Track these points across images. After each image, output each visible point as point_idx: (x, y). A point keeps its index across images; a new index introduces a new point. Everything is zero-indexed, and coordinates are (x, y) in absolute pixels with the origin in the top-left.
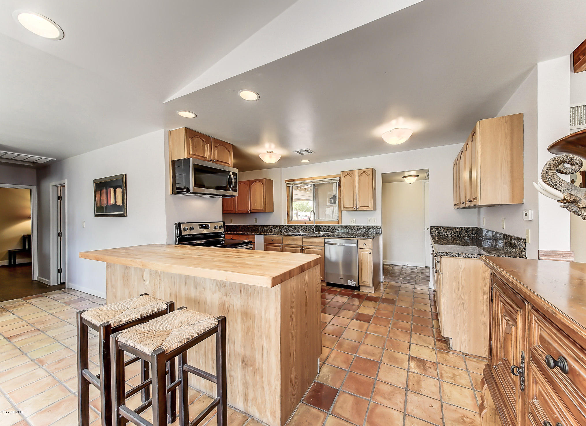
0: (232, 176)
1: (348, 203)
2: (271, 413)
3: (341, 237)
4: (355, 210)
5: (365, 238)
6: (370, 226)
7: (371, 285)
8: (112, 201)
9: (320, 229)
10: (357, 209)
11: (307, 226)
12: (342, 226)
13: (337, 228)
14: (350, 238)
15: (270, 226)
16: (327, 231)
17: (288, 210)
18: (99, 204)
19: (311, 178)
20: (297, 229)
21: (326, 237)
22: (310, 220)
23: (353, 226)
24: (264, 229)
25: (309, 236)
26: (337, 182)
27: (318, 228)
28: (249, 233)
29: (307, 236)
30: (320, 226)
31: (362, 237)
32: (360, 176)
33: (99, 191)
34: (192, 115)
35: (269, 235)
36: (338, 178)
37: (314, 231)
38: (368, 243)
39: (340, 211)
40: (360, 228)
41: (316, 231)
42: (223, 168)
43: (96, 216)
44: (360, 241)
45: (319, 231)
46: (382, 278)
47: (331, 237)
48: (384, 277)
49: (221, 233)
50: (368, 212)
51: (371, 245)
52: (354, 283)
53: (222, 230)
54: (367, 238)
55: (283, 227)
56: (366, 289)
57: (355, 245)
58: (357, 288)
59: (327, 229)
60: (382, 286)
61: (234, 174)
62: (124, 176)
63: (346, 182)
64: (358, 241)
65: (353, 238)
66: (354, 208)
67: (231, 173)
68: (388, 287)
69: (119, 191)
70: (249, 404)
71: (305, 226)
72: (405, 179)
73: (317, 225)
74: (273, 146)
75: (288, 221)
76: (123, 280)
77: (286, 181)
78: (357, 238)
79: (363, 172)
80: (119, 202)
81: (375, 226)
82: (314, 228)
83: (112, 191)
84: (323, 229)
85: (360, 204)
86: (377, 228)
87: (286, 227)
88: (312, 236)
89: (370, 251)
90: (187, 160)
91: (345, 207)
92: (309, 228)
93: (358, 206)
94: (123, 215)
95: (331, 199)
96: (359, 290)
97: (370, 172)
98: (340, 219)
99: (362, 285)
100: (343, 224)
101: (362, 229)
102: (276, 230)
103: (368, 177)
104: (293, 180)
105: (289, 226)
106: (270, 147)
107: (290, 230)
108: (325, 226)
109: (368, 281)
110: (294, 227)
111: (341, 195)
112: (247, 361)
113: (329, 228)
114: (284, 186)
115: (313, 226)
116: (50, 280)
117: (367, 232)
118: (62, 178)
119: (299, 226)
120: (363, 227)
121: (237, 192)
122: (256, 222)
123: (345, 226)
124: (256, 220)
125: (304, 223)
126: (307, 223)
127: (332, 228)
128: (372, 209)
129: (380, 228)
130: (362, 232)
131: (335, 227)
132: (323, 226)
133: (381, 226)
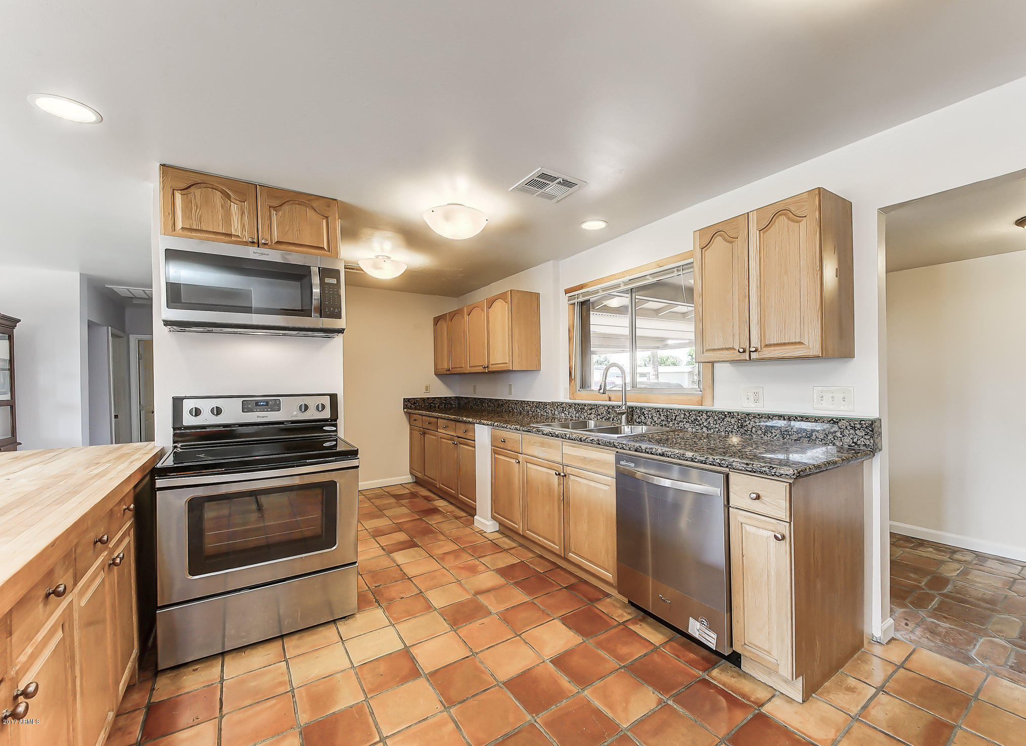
1: (718, 334)
4: (743, 357)
10: (754, 356)
15: (533, 402)
17: (572, 363)
19: (623, 274)
22: (602, 391)
23: (748, 415)
30: (641, 408)
32: (765, 230)
37: (624, 424)
44: (734, 479)
46: (876, 624)
55: (557, 408)
59: (662, 418)
64: (727, 477)
66: (742, 350)
75: (572, 390)
77: (566, 291)
82: (623, 413)
84: (652, 417)
85: (762, 336)
86: (853, 428)
89: (782, 529)
91: (709, 350)
93: (755, 343)
97: (808, 209)
98: (708, 390)
102: (545, 414)
104: (581, 287)
108: (657, 410)
114: (562, 303)
115: (622, 406)
122: (510, 391)
124: (510, 388)
125: (608, 399)
127: (676, 416)
128: (816, 350)
129: (871, 427)
130: (784, 438)
131: (685, 414)
132: (650, 409)
133: (873, 422)
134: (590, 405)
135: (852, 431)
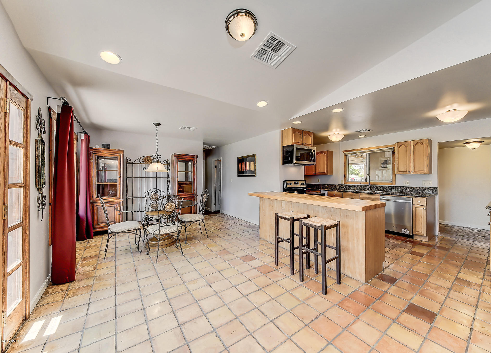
0: (313, 152)
1: (402, 167)
2: (359, 275)
3: (395, 195)
4: (409, 173)
5: (419, 197)
6: (424, 188)
7: (425, 234)
8: (248, 169)
9: (374, 189)
10: (412, 173)
11: (362, 185)
12: (395, 186)
13: (392, 188)
14: (405, 196)
15: (330, 185)
16: (381, 191)
17: (345, 173)
18: (240, 170)
19: (366, 149)
20: (353, 188)
21: (381, 194)
22: (366, 181)
23: (407, 187)
24: (325, 187)
25: (365, 193)
26: (391, 151)
27: (372, 188)
28: (316, 189)
29: (364, 193)
30: (374, 186)
31: (416, 196)
32: (415, 146)
33: (241, 163)
34: (300, 122)
35: (332, 191)
36: (393, 148)
37: (369, 190)
38: (424, 201)
39: (394, 174)
40: (414, 189)
41: (371, 190)
42: (309, 148)
43: (238, 176)
44: (414, 198)
45: (373, 190)
46: (437, 233)
47: (386, 194)
48: (439, 232)
49: (304, 188)
50: (424, 176)
51: (425, 202)
52: (408, 231)
53: (305, 186)
54: (421, 197)
55: (341, 186)
56: (420, 238)
57: (410, 202)
58: (411, 236)
59: (381, 188)
60: (436, 238)
61: (314, 151)
62: (255, 155)
63: (401, 152)
64: (412, 198)
65: (408, 196)
66: (409, 172)
67: (312, 151)
68: (443, 239)
69: (252, 163)
70: (345, 269)
71: (360, 185)
72: (467, 145)
73: (372, 185)
74: (338, 130)
75: (345, 181)
76: (270, 207)
77: (344, 152)
78: (412, 196)
79: (418, 143)
80: (252, 169)
81: (430, 188)
82: (369, 187)
83: (248, 163)
85: (414, 169)
86: (433, 189)
87: (343, 186)
88: (369, 193)
89: (425, 207)
90: (293, 145)
91: (399, 172)
92: (364, 187)
93: (412, 170)
94: (254, 176)
95: (383, 163)
96: (413, 238)
97: (426, 143)
98: (394, 181)
99: (416, 234)
100: (397, 185)
101: (416, 190)
102: (335, 188)
103: (424, 147)
104: (350, 151)
105: (346, 185)
106: (336, 131)
107: (346, 189)
108: (379, 187)
109: (422, 231)
110: (350, 186)
111: (396, 162)
112: (345, 248)
113: (383, 188)
114: (342, 155)
115: (368, 186)
116: (211, 208)
117: (422, 193)
118: (219, 156)
119: (355, 186)
120: (418, 188)
121: (315, 162)
122: (318, 181)
123: (399, 187)
124: (318, 180)
125: (359, 183)
126: (362, 183)
127: (386, 188)
128: (427, 173)
129: (436, 189)
130: (416, 192)
131: (388, 187)
132: (377, 186)
133: (437, 188)
134: (354, 185)
135: (432, 190)
